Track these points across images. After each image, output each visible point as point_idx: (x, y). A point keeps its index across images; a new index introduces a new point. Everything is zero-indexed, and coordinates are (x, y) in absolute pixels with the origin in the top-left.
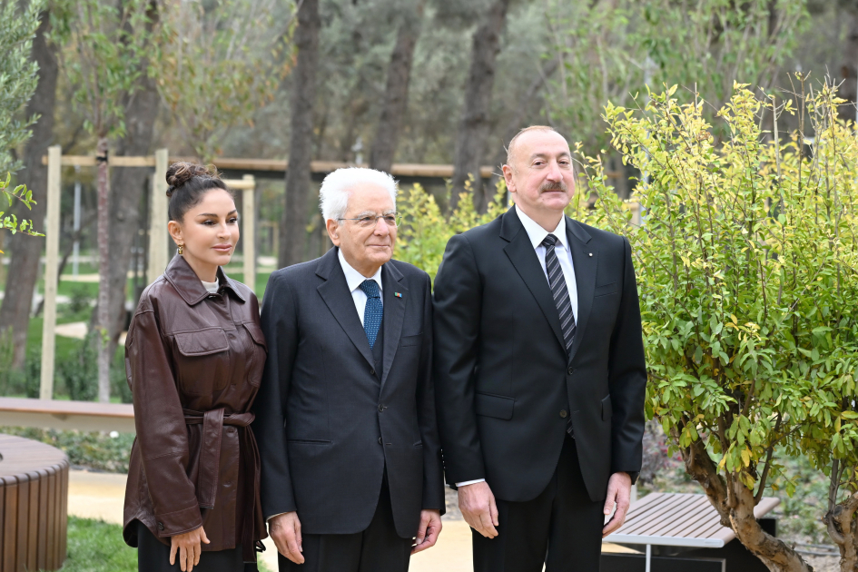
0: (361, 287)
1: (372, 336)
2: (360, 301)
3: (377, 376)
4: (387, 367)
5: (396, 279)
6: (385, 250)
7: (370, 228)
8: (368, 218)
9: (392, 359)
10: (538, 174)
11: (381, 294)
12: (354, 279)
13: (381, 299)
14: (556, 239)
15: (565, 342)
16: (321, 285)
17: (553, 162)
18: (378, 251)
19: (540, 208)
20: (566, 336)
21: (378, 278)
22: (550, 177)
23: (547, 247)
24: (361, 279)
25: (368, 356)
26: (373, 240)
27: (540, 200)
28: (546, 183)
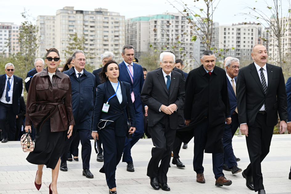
0: (166, 77)
1: (168, 87)
2: (166, 79)
3: (168, 96)
4: (171, 94)
5: (174, 75)
6: (169, 69)
7: (166, 64)
8: (165, 62)
9: (172, 92)
10: (260, 55)
11: (170, 78)
12: (165, 75)
13: (170, 80)
14: (263, 69)
15: (265, 92)
16: (158, 76)
17: (264, 52)
18: (167, 69)
19: (260, 62)
20: (265, 91)
21: (170, 75)
22: (263, 55)
23: (261, 71)
24: (166, 75)
25: (167, 91)
26: (167, 67)
27: (260, 61)
28: (262, 57)
